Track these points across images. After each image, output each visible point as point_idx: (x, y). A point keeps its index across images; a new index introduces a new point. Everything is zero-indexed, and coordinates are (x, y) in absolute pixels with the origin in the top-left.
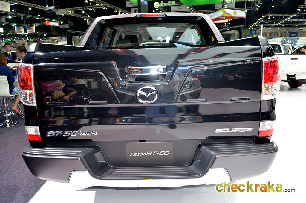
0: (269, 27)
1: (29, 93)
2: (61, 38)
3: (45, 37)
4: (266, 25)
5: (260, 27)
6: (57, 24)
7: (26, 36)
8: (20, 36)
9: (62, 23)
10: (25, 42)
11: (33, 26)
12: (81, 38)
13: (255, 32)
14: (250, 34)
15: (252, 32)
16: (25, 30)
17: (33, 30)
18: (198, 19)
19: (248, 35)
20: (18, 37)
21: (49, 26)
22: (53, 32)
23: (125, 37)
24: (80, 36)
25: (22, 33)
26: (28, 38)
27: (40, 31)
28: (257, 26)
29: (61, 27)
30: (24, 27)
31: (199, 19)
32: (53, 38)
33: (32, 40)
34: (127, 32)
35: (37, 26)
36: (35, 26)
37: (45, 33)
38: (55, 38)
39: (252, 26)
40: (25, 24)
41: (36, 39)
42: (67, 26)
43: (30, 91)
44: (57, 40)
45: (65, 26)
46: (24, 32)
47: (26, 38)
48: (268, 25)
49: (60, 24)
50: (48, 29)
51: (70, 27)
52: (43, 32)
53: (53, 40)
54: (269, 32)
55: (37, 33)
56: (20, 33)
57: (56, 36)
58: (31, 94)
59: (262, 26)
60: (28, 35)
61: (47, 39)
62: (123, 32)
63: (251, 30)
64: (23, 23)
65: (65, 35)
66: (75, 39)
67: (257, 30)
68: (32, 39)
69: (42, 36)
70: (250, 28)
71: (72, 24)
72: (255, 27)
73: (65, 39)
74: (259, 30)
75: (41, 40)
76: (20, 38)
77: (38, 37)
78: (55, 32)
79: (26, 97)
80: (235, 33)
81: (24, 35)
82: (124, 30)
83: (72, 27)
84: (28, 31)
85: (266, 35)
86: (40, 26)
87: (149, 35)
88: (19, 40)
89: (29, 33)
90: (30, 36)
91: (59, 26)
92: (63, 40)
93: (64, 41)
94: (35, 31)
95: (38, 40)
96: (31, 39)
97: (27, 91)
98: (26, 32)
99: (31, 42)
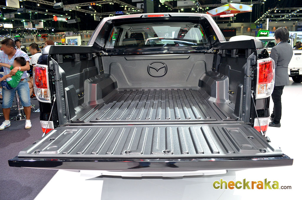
0: (275, 20)
1: (44, 91)
2: (69, 33)
3: (53, 32)
4: (272, 19)
5: (266, 21)
6: (64, 20)
7: (35, 31)
8: (28, 32)
9: (69, 18)
10: (34, 37)
11: (42, 21)
12: (88, 33)
13: (261, 26)
14: (256, 28)
15: (258, 26)
16: (34, 26)
17: (41, 25)
18: (200, 18)
19: (254, 29)
20: (27, 32)
21: (57, 21)
22: (61, 27)
23: (131, 35)
24: (87, 31)
25: (31, 28)
26: (36, 33)
27: (48, 27)
28: (263, 20)
29: (69, 22)
30: (33, 23)
31: (202, 18)
32: (61, 33)
33: (41, 36)
34: (133, 29)
35: (45, 21)
36: (43, 22)
37: (53, 28)
38: (63, 33)
39: (258, 20)
40: (34, 20)
41: (44, 34)
42: (74, 21)
43: (45, 89)
44: (64, 35)
45: (73, 21)
46: (33, 27)
47: (35, 33)
48: (274, 19)
49: (67, 19)
50: (56, 24)
51: (77, 22)
52: (51, 27)
53: (61, 35)
54: (275, 26)
55: (45, 28)
56: (29, 29)
57: (64, 31)
58: (45, 92)
59: (268, 19)
60: (36, 31)
61: (55, 34)
62: (129, 30)
63: (257, 24)
64: (31, 19)
65: (72, 30)
66: (82, 34)
67: (263, 24)
68: (41, 34)
69: (50, 32)
70: (256, 22)
71: (79, 20)
72: (261, 21)
73: (72, 34)
74: (265, 24)
75: (49, 35)
76: (29, 33)
77: (46, 33)
78: (63, 27)
79: (41, 94)
80: (241, 27)
81: (33, 30)
82: (130, 28)
83: (79, 22)
84: (37, 27)
85: (272, 28)
86: (48, 21)
87: (155, 33)
88: (28, 35)
89: (38, 29)
90: (39, 31)
91: (67, 21)
92: (70, 35)
93: (72, 36)
94: (43, 26)
95: (46, 35)
96: (39, 34)
97: (42, 89)
98: (35, 28)
99: (40, 37)
